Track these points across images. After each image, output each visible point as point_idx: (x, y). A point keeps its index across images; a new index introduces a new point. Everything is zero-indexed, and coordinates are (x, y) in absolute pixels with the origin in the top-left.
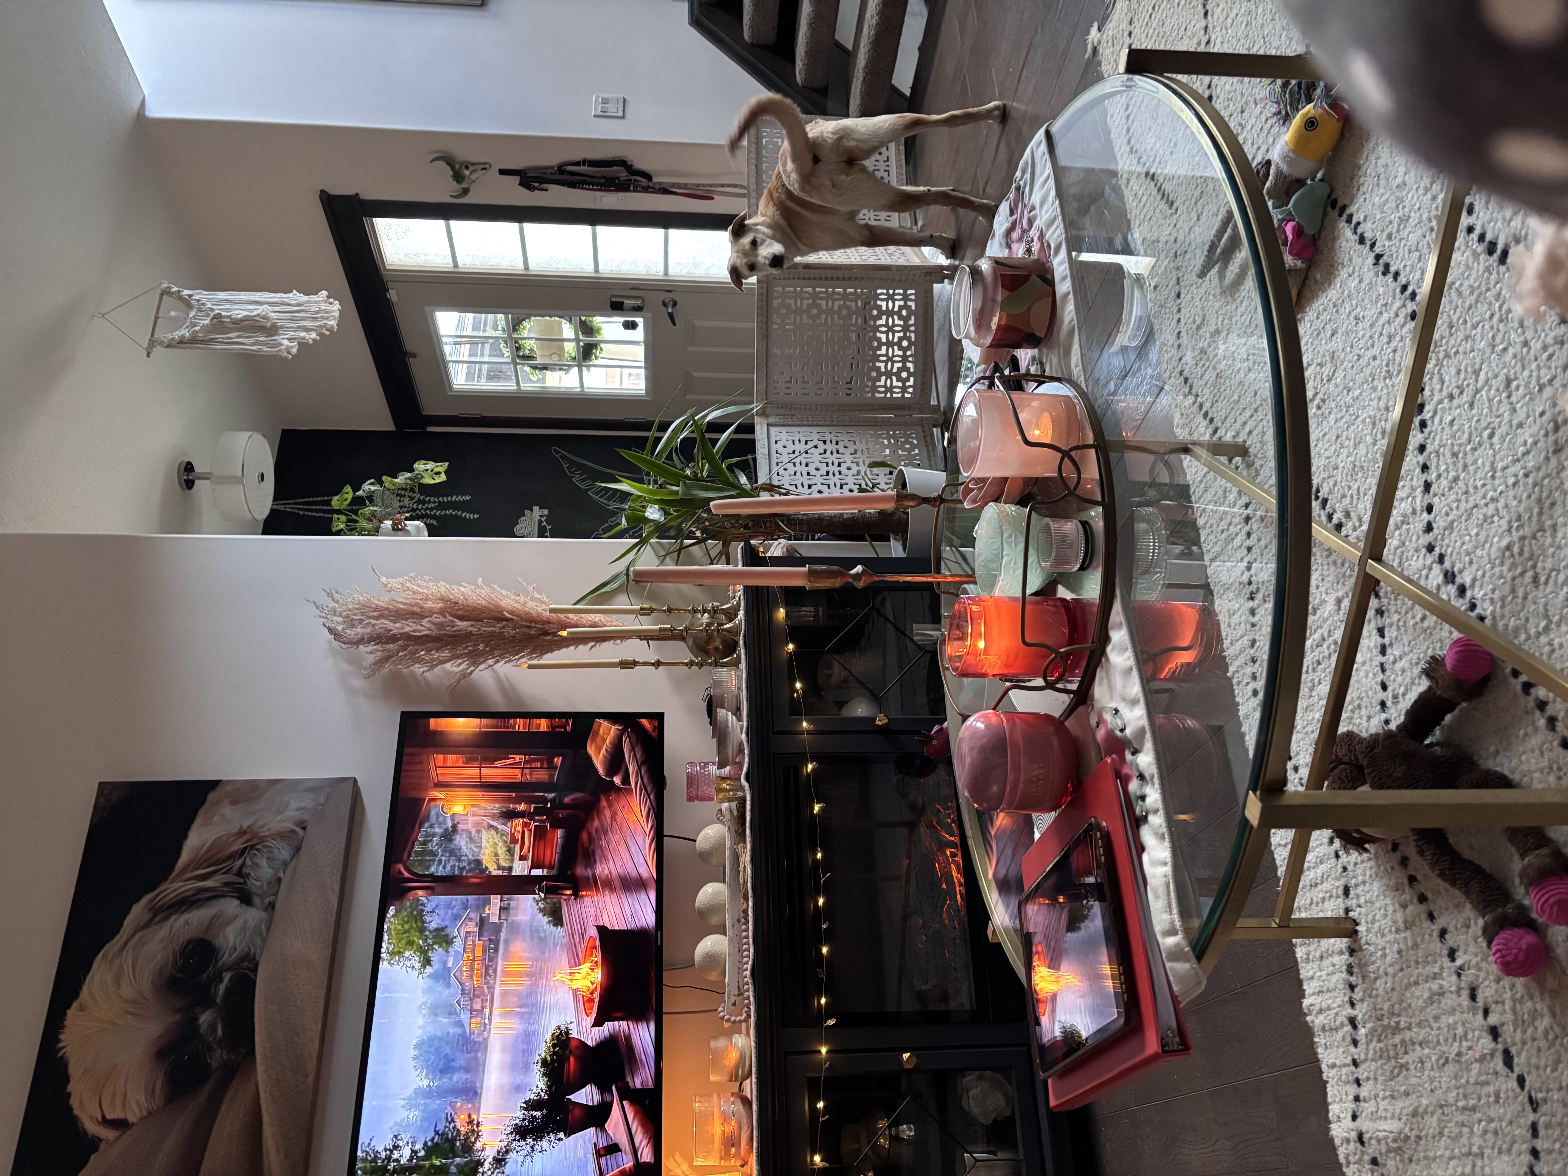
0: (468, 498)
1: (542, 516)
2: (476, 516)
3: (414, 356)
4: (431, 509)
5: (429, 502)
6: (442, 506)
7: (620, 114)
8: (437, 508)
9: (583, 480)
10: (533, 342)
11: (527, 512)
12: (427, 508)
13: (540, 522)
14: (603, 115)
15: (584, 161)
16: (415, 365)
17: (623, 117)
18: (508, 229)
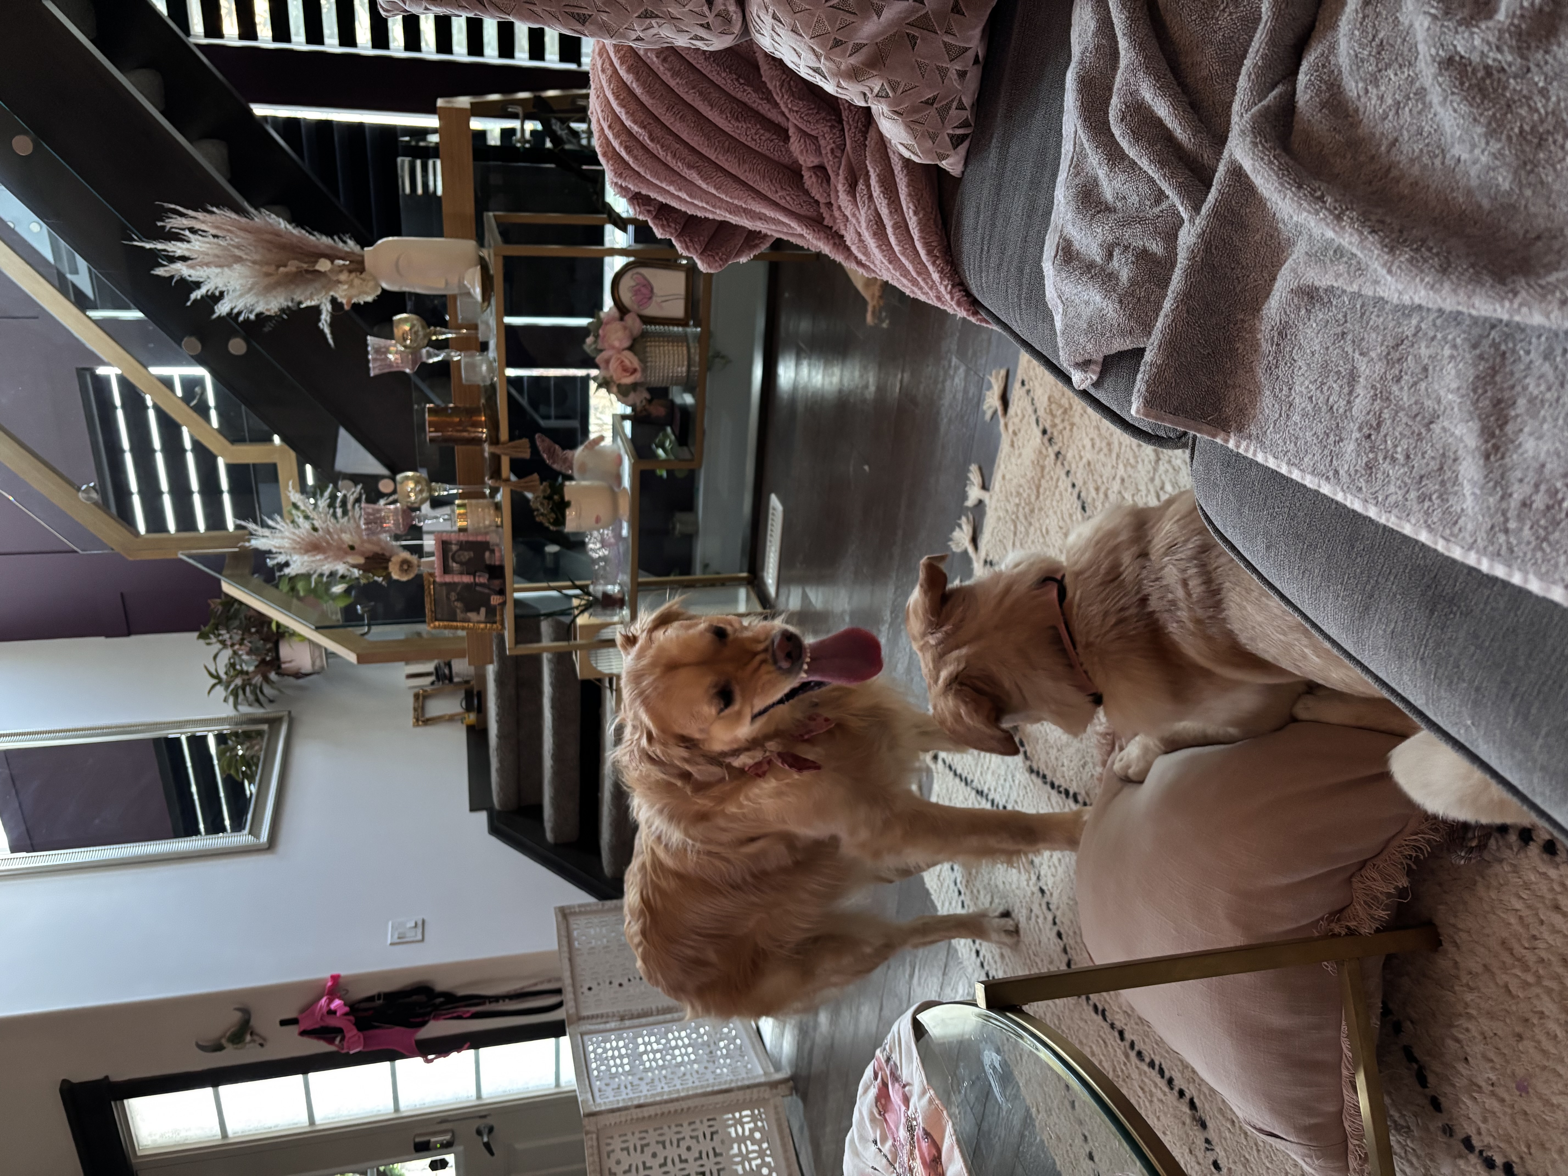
7: (419, 937)
14: (401, 941)
17: (423, 940)
18: (294, 1083)
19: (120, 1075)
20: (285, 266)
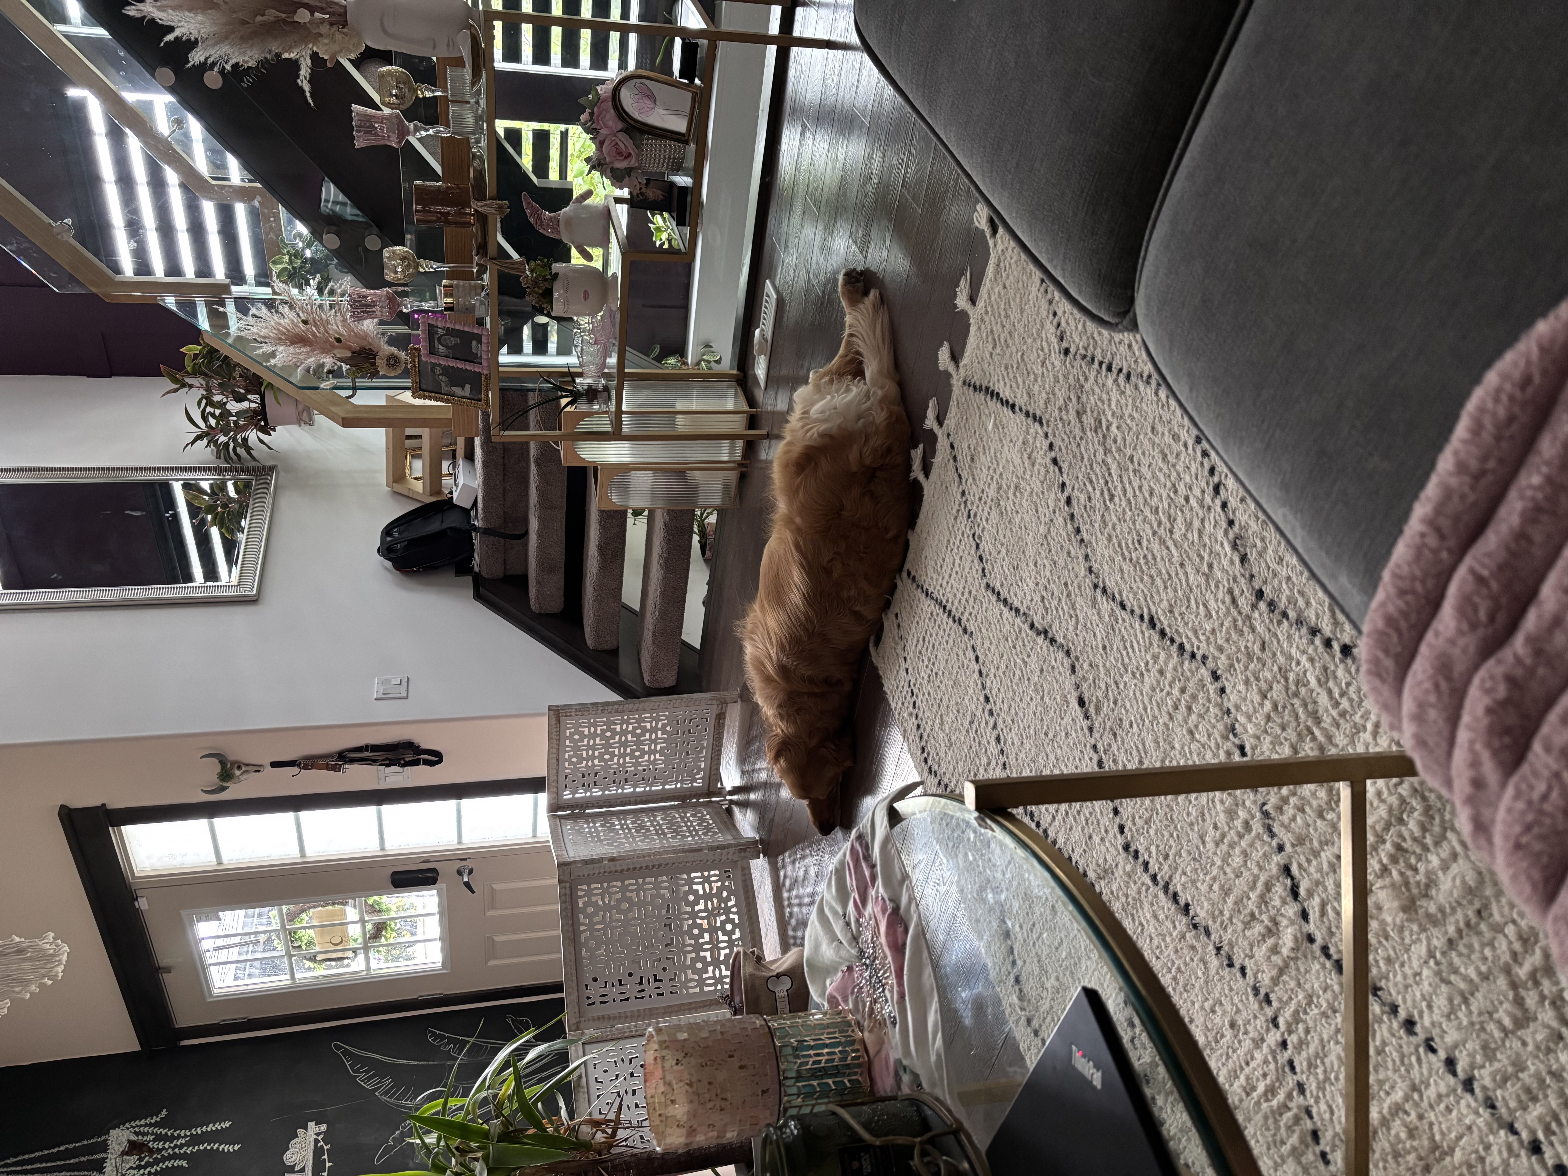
0: (227, 1124)
1: (318, 1134)
2: (237, 1147)
3: (168, 970)
4: (181, 1147)
5: (179, 1136)
6: (195, 1140)
7: (404, 694)
8: (187, 1144)
9: (369, 1078)
10: (311, 932)
11: (300, 1131)
12: (176, 1146)
13: (316, 1141)
14: (384, 698)
15: (367, 746)
16: (168, 980)
17: (407, 697)
18: (284, 819)
19: (117, 803)
20: (263, 15)
